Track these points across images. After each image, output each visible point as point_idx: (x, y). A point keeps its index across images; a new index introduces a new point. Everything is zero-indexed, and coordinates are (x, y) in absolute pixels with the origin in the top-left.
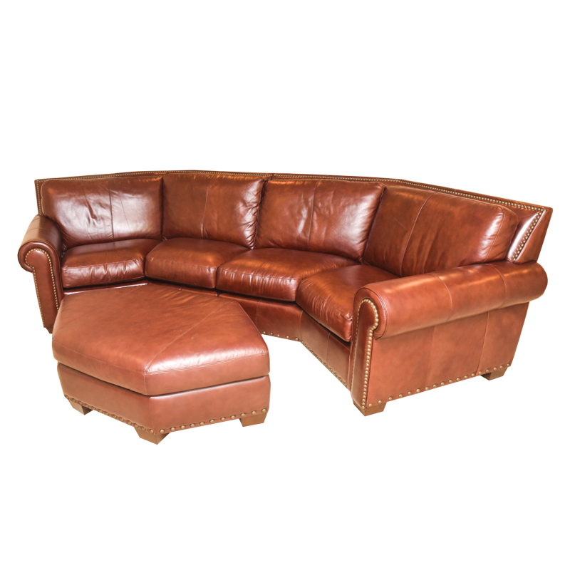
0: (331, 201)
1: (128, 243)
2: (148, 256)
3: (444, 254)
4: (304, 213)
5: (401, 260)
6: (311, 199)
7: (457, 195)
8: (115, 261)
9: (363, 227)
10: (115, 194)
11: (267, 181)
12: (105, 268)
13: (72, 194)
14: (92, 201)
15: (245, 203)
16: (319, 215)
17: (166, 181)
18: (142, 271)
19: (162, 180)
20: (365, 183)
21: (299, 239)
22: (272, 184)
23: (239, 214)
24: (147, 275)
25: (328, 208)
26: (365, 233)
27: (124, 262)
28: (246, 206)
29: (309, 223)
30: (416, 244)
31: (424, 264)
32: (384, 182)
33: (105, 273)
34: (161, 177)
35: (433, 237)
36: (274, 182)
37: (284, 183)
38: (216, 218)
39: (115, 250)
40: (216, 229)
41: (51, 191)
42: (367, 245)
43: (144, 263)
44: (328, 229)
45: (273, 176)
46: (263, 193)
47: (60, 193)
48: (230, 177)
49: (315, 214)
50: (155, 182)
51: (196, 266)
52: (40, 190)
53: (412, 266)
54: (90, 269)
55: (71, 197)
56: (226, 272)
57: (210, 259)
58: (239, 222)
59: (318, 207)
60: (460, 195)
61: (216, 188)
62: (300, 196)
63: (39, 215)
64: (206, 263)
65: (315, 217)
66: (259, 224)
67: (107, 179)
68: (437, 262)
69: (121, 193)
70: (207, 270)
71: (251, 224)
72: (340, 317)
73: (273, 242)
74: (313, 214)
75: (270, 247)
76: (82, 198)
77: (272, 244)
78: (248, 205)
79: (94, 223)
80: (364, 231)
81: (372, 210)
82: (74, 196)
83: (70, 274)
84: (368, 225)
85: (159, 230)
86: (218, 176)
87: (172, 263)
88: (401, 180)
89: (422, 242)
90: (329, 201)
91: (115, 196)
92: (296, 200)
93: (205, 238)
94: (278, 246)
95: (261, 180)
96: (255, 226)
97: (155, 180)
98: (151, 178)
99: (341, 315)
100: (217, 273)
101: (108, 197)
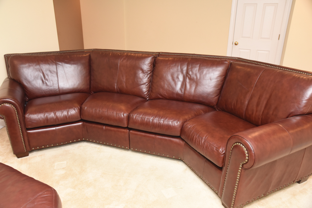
0: (197, 71)
1: (69, 96)
2: (83, 106)
3: (276, 108)
4: (181, 78)
5: (244, 109)
6: (185, 69)
7: (282, 70)
8: (61, 110)
9: (217, 87)
10: (59, 64)
11: (156, 57)
12: (55, 114)
13: (30, 64)
14: (44, 69)
15: (143, 71)
16: (190, 79)
17: (92, 57)
18: (79, 115)
19: (90, 56)
20: (218, 60)
21: (178, 94)
22: (160, 59)
23: (140, 78)
24: (82, 118)
25: (196, 75)
26: (219, 91)
27: (67, 110)
28: (144, 73)
29: (184, 84)
30: (255, 100)
31: (261, 113)
32: (230, 59)
33: (55, 117)
34: (89, 54)
35: (268, 96)
36: (161, 58)
37: (167, 59)
38: (125, 80)
39: (60, 102)
40: (125, 86)
41: (16, 62)
42: (220, 98)
43: (81, 111)
44: (196, 88)
45: (159, 54)
46: (154, 65)
47: (23, 63)
48: (133, 54)
49: (187, 78)
50: (85, 57)
51: (115, 112)
52: (8, 61)
53: (253, 113)
54: (45, 115)
55: (29, 66)
56: (134, 117)
57: (123, 107)
58: (139, 83)
59: (189, 74)
60: (284, 70)
61: (125, 61)
62: (178, 67)
63: (8, 78)
64: (121, 110)
65: (188, 80)
66: (152, 84)
67: (54, 55)
68: (271, 112)
69: (63, 64)
70: (122, 115)
71: (147, 84)
72: (216, 151)
73: (161, 95)
74: (186, 78)
75: (159, 99)
76: (38, 67)
77: (161, 97)
78: (145, 72)
79: (46, 83)
80: (218, 90)
81: (223, 77)
82: (32, 66)
83: (31, 119)
84: (220, 86)
85: (89, 87)
86: (125, 54)
87: (99, 111)
88: (239, 58)
89: (259, 99)
90: (196, 71)
91: (59, 66)
92: (175, 69)
93: (118, 92)
94: (164, 98)
95: (152, 57)
96: (150, 85)
97: (85, 55)
98: (83, 54)
99: (216, 149)
100: (129, 118)
101: (55, 66)
